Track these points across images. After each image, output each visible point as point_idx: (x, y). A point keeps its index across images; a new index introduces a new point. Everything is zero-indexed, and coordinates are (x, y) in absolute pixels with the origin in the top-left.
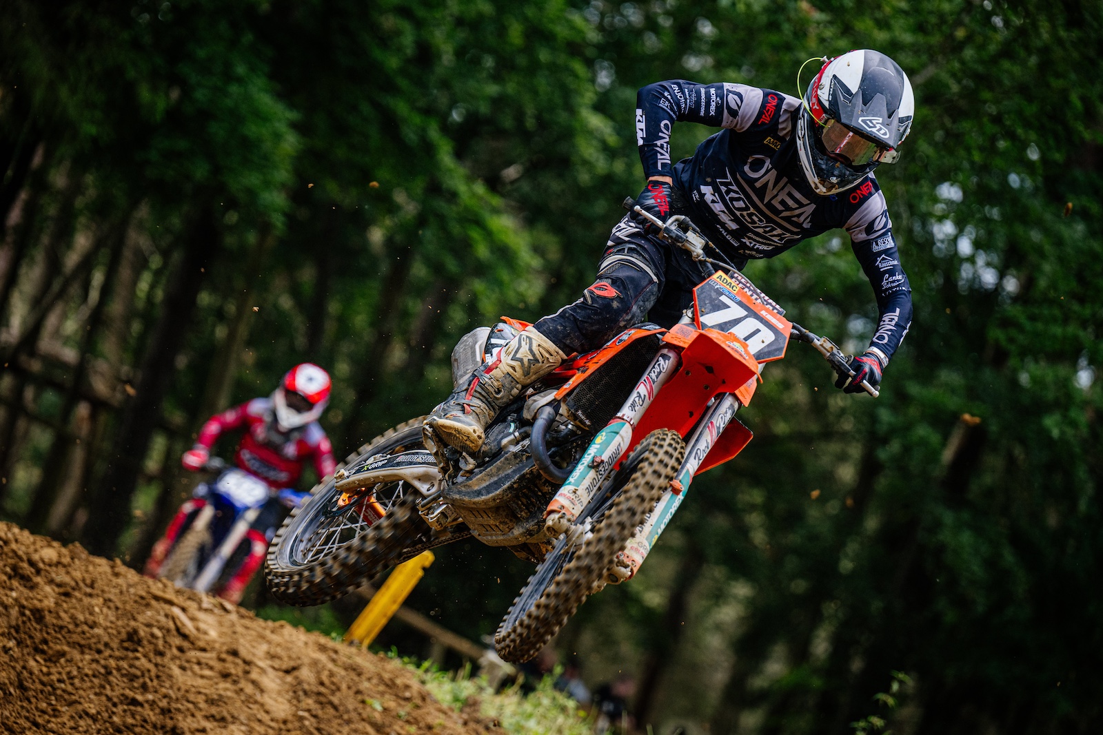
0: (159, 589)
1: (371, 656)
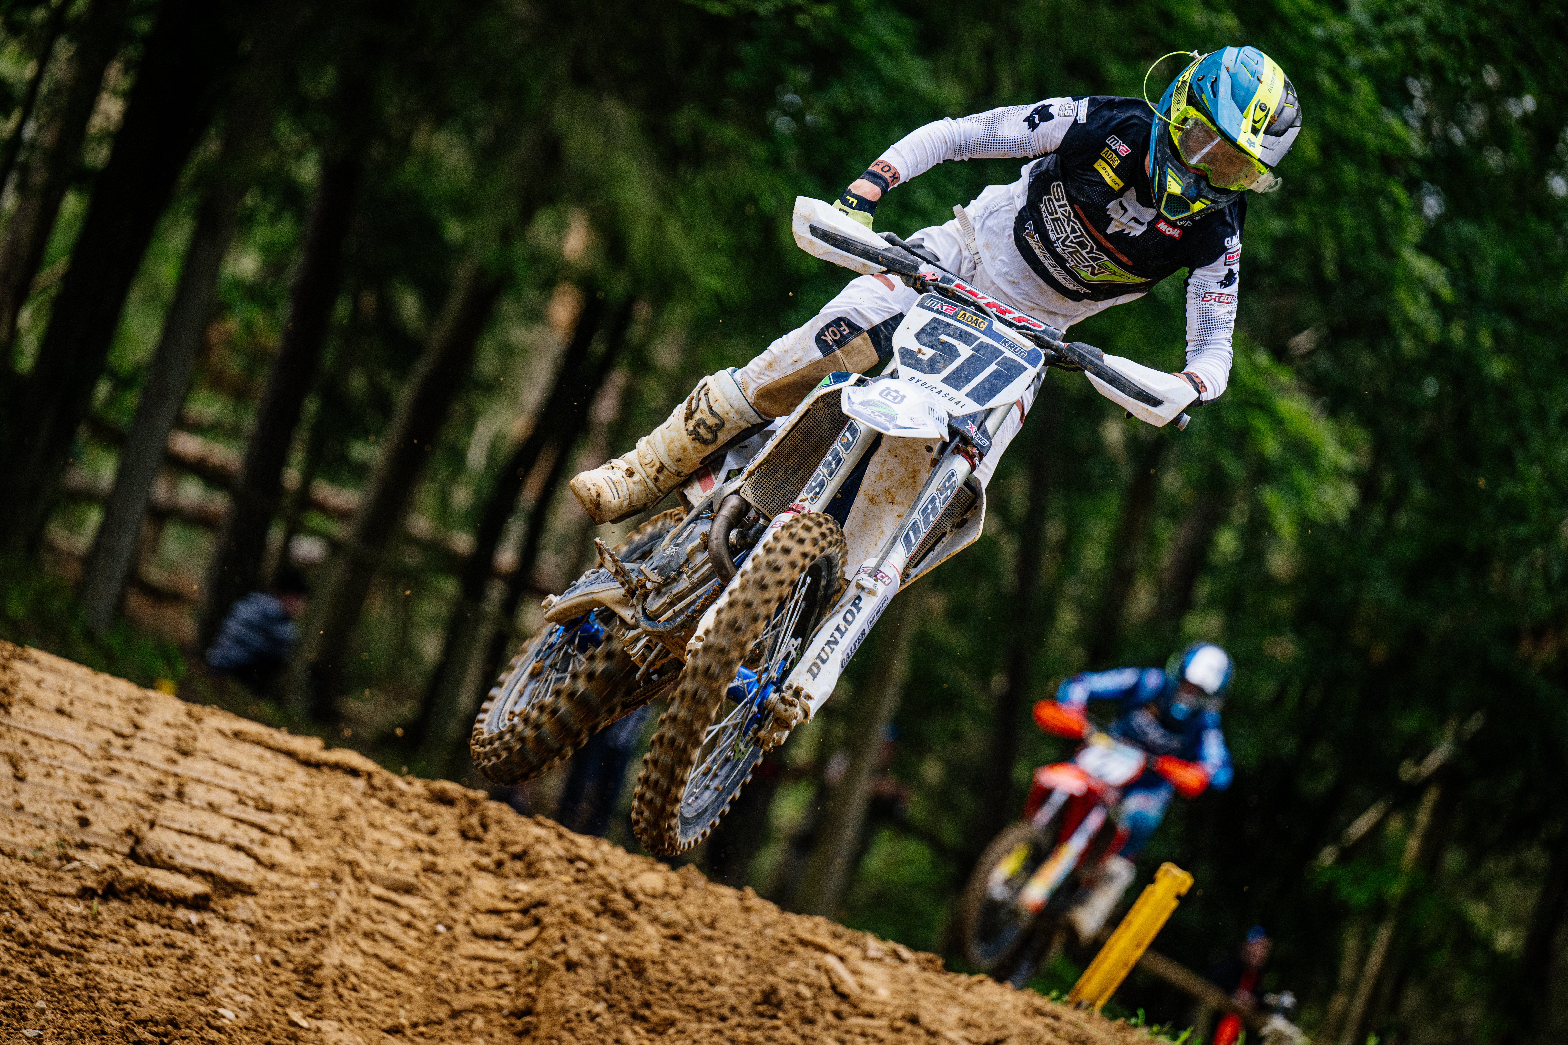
0: (806, 931)
1: (1105, 1024)
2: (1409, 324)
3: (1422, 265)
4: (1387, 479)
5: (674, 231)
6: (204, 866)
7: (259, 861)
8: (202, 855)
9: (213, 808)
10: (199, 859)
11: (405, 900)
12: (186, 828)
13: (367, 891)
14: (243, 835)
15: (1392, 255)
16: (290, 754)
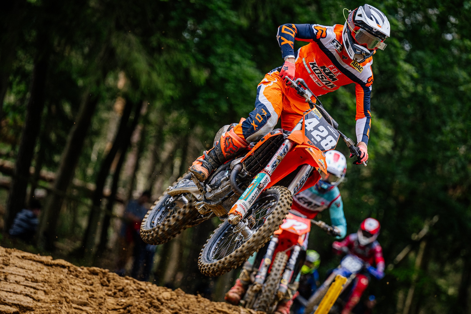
0: (220, 307)
2: (404, 86)
3: (406, 67)
4: (400, 140)
5: (155, 76)
6: (16, 302)
7: (34, 299)
8: (15, 299)
9: (17, 283)
10: (14, 300)
11: (84, 308)
12: (9, 290)
13: (71, 306)
14: (28, 291)
15: (396, 64)
16: (42, 262)
